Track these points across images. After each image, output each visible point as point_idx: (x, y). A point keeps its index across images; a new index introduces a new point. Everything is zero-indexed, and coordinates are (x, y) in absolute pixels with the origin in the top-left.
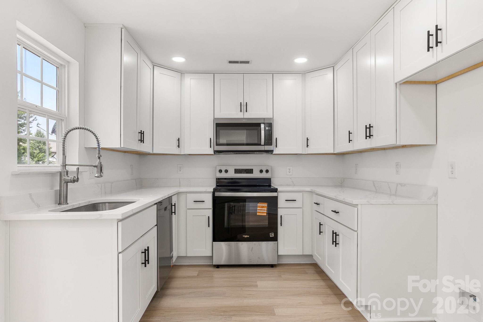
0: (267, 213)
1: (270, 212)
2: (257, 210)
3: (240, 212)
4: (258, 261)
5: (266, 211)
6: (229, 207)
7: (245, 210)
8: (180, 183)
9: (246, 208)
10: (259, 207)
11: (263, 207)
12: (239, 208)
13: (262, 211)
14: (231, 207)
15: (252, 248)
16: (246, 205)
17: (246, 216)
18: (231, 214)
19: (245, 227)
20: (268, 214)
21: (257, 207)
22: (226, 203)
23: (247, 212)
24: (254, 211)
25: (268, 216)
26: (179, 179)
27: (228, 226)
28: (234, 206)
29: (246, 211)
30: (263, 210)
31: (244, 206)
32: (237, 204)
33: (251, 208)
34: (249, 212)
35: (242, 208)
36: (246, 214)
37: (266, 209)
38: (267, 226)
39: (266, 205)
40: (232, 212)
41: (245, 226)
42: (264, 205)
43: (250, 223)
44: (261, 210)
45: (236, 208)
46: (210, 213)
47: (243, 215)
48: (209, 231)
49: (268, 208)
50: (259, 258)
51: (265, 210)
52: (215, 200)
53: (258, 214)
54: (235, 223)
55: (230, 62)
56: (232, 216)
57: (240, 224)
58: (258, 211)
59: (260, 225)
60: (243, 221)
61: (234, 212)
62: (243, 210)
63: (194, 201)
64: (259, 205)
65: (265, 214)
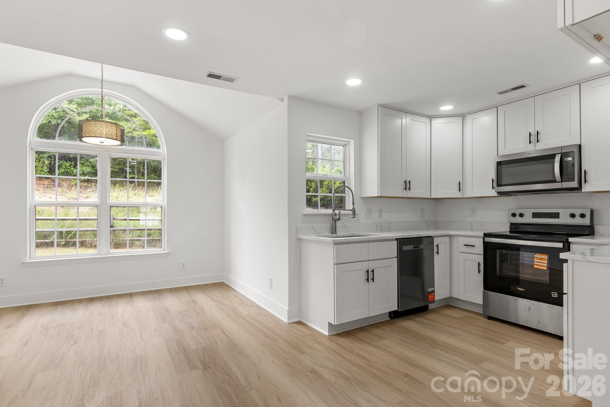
0: (547, 267)
1: (551, 267)
2: (534, 261)
3: (514, 261)
4: (537, 326)
5: (546, 265)
6: (501, 254)
7: (519, 260)
8: (472, 226)
9: (521, 258)
10: (537, 258)
11: (541, 259)
12: (513, 257)
13: (540, 264)
14: (503, 254)
15: (530, 308)
16: (520, 254)
17: (521, 267)
18: (503, 262)
19: (520, 279)
20: (548, 269)
21: (534, 258)
22: (497, 250)
23: (522, 263)
24: (530, 263)
25: (548, 271)
26: (471, 222)
27: (501, 274)
28: (506, 254)
29: (520, 262)
30: (543, 263)
31: (518, 255)
32: (509, 252)
33: (526, 259)
34: (524, 263)
35: (515, 257)
36: (520, 265)
37: (546, 262)
38: (548, 283)
39: (546, 257)
40: (504, 260)
41: (520, 277)
42: (543, 257)
43: (525, 275)
44: (540, 262)
45: (508, 255)
46: (480, 259)
47: (517, 265)
48: (480, 277)
49: (549, 262)
50: (539, 322)
51: (544, 263)
52: (486, 245)
53: (535, 266)
54: (508, 272)
55: (501, 93)
56: (504, 265)
57: (513, 274)
58: (535, 263)
59: (538, 280)
60: (517, 271)
61: (507, 260)
62: (516, 259)
63: (464, 245)
64: (536, 256)
65: (546, 268)
